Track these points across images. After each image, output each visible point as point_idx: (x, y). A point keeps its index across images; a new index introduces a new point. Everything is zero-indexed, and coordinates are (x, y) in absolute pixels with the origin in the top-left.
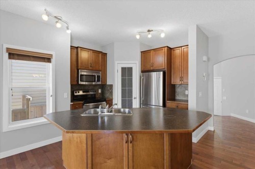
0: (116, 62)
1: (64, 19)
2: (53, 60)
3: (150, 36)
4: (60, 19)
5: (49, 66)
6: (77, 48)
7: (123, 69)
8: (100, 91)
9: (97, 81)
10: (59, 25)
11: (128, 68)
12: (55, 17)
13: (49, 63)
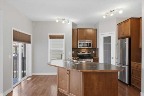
0: (100, 34)
1: (65, 19)
2: (64, 37)
3: (112, 15)
4: (64, 19)
5: (63, 40)
6: (77, 29)
7: (105, 38)
8: (94, 52)
9: (89, 46)
10: (63, 22)
11: (108, 37)
12: (62, 19)
13: (63, 39)
